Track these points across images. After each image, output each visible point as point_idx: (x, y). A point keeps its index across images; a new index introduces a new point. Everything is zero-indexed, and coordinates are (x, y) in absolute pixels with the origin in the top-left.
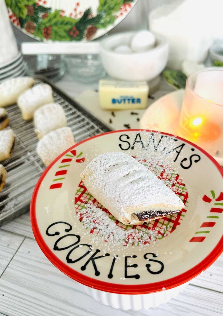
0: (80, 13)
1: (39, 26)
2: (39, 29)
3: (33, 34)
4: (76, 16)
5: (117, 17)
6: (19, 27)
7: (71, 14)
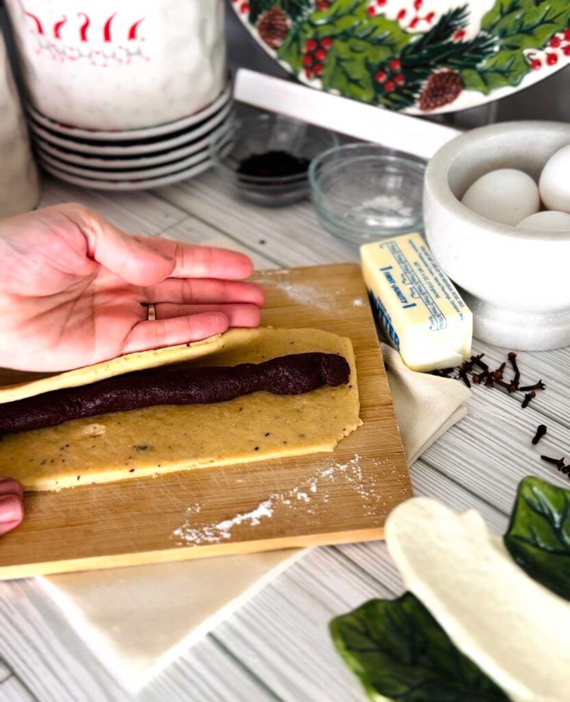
0: (430, 17)
1: (300, 27)
2: (296, 39)
3: (275, 48)
4: (414, 22)
5: (537, 64)
6: (244, 17)
7: (402, 14)
